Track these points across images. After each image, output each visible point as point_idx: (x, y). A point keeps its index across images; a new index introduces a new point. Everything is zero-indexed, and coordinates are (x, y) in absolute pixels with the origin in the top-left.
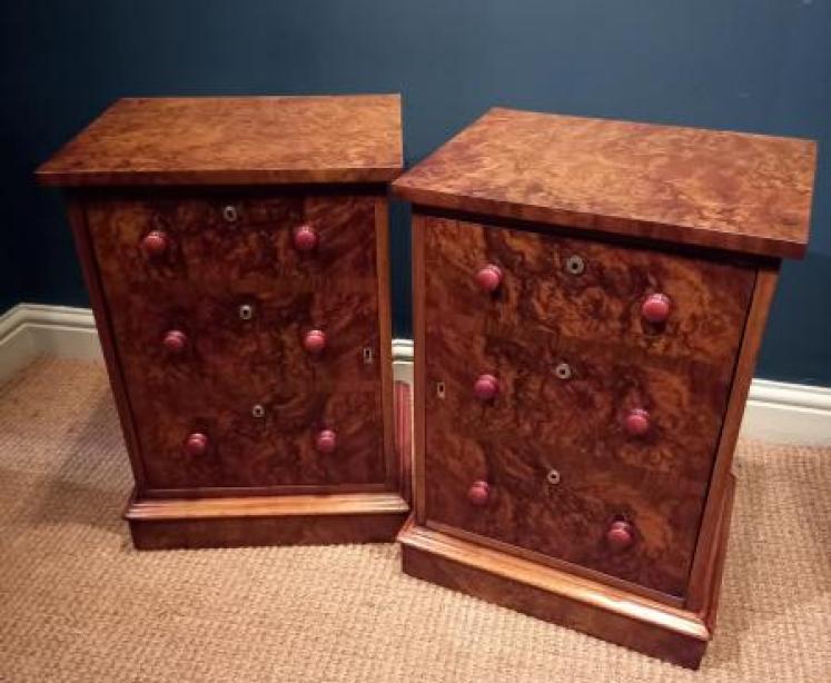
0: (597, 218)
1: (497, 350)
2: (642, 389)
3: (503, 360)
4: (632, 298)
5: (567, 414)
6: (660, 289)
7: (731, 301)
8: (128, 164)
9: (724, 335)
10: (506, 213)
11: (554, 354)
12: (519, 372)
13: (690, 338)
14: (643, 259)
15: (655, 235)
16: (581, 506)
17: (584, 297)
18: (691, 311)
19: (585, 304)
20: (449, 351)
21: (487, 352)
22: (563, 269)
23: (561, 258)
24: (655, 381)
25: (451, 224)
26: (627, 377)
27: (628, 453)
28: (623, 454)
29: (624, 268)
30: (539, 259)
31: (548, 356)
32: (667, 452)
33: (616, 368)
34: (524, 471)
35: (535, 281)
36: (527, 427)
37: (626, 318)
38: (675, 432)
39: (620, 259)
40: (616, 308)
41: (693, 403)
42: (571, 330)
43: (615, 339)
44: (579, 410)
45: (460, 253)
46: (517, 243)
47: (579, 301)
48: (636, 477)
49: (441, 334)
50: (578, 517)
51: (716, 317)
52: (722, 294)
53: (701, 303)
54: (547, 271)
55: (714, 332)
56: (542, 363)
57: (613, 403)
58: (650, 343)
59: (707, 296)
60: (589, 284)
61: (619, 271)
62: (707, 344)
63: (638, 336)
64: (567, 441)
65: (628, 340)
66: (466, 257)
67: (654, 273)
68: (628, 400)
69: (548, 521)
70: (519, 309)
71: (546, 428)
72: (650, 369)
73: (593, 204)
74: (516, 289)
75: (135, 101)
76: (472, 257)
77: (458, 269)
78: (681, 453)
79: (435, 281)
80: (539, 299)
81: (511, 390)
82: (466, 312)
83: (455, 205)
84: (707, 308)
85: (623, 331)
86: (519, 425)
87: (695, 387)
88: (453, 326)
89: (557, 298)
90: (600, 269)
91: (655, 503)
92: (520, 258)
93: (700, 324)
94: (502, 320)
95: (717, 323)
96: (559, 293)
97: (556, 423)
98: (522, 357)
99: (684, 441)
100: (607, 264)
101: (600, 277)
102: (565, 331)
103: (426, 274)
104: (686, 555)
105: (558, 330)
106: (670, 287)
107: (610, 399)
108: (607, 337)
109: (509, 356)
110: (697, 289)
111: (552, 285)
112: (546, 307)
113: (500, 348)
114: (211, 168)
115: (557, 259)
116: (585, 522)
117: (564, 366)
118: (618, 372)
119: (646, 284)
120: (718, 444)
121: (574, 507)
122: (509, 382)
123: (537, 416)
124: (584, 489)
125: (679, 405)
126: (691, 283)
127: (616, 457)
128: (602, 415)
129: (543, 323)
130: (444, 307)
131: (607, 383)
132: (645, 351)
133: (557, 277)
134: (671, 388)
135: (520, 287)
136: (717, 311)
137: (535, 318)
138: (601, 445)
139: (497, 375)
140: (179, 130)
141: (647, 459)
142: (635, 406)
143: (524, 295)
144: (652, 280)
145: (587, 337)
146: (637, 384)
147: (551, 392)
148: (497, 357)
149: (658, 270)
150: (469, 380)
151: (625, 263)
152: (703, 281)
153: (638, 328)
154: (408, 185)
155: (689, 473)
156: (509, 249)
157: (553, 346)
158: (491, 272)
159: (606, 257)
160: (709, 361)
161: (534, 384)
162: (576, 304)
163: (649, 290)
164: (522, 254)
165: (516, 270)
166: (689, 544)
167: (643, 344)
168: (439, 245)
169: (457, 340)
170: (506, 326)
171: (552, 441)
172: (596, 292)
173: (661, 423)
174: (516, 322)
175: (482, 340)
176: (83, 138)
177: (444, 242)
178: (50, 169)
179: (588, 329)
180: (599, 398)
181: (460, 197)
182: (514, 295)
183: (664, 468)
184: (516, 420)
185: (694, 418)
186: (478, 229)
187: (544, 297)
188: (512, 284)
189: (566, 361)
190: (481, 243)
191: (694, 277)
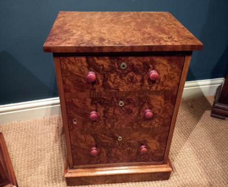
0: (132, 47)
1: (96, 102)
2: (149, 103)
3: (99, 105)
4: (144, 73)
5: (123, 118)
6: (154, 69)
7: (177, 68)
9: (175, 79)
10: (96, 51)
11: (117, 99)
12: (105, 108)
13: (164, 83)
14: (148, 59)
15: (153, 50)
16: (130, 145)
17: (127, 76)
18: (164, 74)
19: (128, 79)
20: (77, 107)
21: (92, 104)
22: (119, 68)
23: (118, 64)
24: (153, 99)
25: (72, 59)
26: (144, 100)
27: (145, 124)
28: (143, 125)
29: (141, 63)
30: (110, 66)
31: (115, 100)
32: (157, 121)
33: (139, 98)
34: (109, 140)
35: (108, 75)
36: (109, 125)
37: (142, 81)
38: (160, 114)
39: (139, 60)
40: (139, 78)
41: (165, 103)
42: (123, 89)
43: (139, 89)
44: (127, 115)
45: (77, 69)
46: (100, 62)
47: (126, 78)
48: (147, 130)
49: (72, 101)
50: (129, 148)
51: (172, 74)
52: (174, 66)
53: (167, 71)
54: (113, 70)
55: (171, 79)
56: (113, 103)
57: (139, 110)
58: (151, 87)
59: (169, 68)
60: (129, 72)
61: (139, 65)
62: (169, 84)
63: (147, 86)
64: (124, 126)
65: (143, 88)
66: (80, 70)
67: (152, 64)
68: (144, 107)
69: (119, 153)
70: (103, 86)
71: (116, 124)
72: (151, 96)
73: (128, 43)
74: (101, 79)
76: (82, 70)
77: (77, 75)
78: (162, 120)
79: (67, 82)
80: (110, 80)
81: (103, 114)
82: (82, 91)
83: (74, 51)
84: (169, 72)
85: (141, 85)
86: (106, 125)
87: (166, 98)
88: (77, 98)
89: (117, 79)
90: (133, 65)
91: (153, 137)
92: (102, 67)
93: (167, 78)
94: (97, 91)
95: (172, 76)
96: (118, 77)
97: (119, 121)
98: (106, 102)
99: (163, 116)
100: (135, 63)
101: (133, 68)
102: (121, 90)
103: (63, 80)
104: (163, 149)
105: (118, 90)
106: (157, 67)
107: (138, 109)
108: (136, 88)
109: (100, 103)
110: (166, 66)
111: (115, 74)
112: (113, 83)
113: (97, 101)
115: (116, 65)
116: (131, 149)
117: (121, 102)
118: (140, 99)
119: (149, 67)
120: (173, 114)
121: (127, 146)
122: (102, 112)
123: (112, 121)
124: (130, 140)
125: (161, 105)
126: (164, 64)
127: (141, 127)
128: (135, 114)
129: (113, 89)
130: (73, 91)
131: (137, 104)
132: (149, 90)
133: (117, 71)
134: (158, 101)
135: (103, 78)
136: (172, 72)
137: (110, 88)
138: (136, 124)
139: (96, 111)
141: (151, 124)
142: (146, 109)
143: (105, 80)
144: (151, 66)
145: (129, 90)
146: (147, 102)
147: (117, 112)
148: (96, 104)
149: (153, 63)
150: (86, 115)
151: (141, 62)
152: (168, 63)
153: (146, 83)
154: (51, 46)
155: (164, 125)
156: (97, 64)
157: (117, 96)
158: (92, 74)
159: (134, 61)
160: (170, 89)
161: (111, 110)
162: (124, 80)
163: (150, 70)
164: (103, 65)
165: (101, 72)
166: (164, 146)
167: (148, 88)
168: (67, 68)
169: (79, 102)
170: (98, 93)
171: (119, 128)
172: (131, 74)
173: (155, 112)
174: (102, 91)
175: (90, 100)
177: (70, 66)
179: (129, 87)
180: (134, 109)
181: (76, 47)
182: (101, 81)
183: (156, 125)
184: (105, 124)
185: (166, 108)
186: (84, 59)
187: (112, 79)
188: (100, 77)
189: (122, 100)
190: (86, 64)
191: (165, 62)
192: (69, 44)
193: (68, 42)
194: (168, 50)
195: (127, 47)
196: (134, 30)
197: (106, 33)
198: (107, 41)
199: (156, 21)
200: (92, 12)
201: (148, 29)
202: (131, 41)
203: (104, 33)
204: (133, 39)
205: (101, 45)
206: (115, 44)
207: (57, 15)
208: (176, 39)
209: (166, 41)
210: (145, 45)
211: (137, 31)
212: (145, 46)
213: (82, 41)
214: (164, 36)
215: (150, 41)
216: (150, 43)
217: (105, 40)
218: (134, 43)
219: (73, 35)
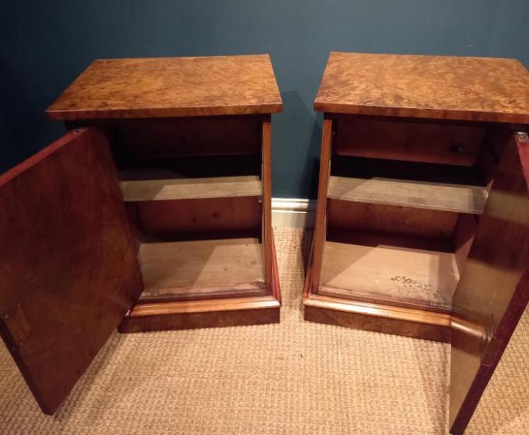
0: (446, 112)
8: (106, 105)
10: (388, 114)
15: (481, 119)
73: (440, 105)
75: (105, 61)
83: (356, 112)
114: (159, 106)
140: (135, 81)
176: (74, 87)
178: (56, 109)
181: (359, 106)
192: (350, 101)
193: (349, 98)
194: (505, 121)
195: (438, 112)
196: (451, 86)
197: (405, 88)
198: (406, 101)
199: (491, 74)
200: (382, 55)
201: (476, 87)
202: (444, 102)
203: (402, 89)
204: (447, 100)
205: (397, 106)
206: (420, 105)
207: (327, 58)
208: (522, 106)
209: (503, 107)
210: (468, 110)
211: (456, 89)
212: (466, 112)
213: (368, 98)
214: (502, 99)
215: (477, 104)
216: (477, 108)
217: (404, 99)
218: (449, 107)
219: (354, 89)
